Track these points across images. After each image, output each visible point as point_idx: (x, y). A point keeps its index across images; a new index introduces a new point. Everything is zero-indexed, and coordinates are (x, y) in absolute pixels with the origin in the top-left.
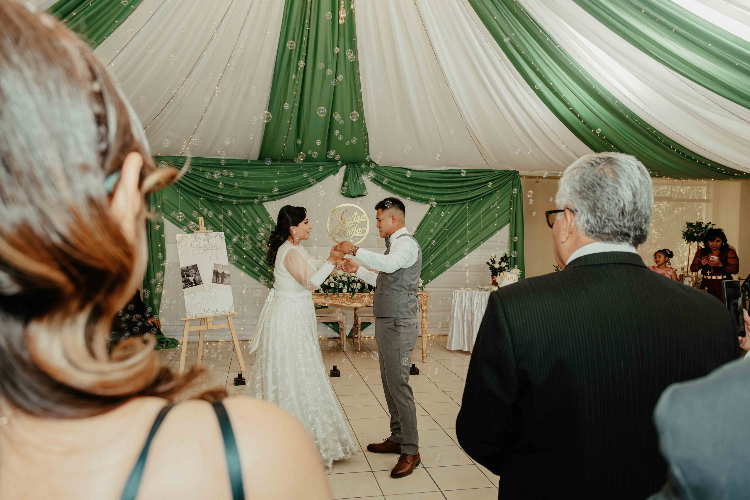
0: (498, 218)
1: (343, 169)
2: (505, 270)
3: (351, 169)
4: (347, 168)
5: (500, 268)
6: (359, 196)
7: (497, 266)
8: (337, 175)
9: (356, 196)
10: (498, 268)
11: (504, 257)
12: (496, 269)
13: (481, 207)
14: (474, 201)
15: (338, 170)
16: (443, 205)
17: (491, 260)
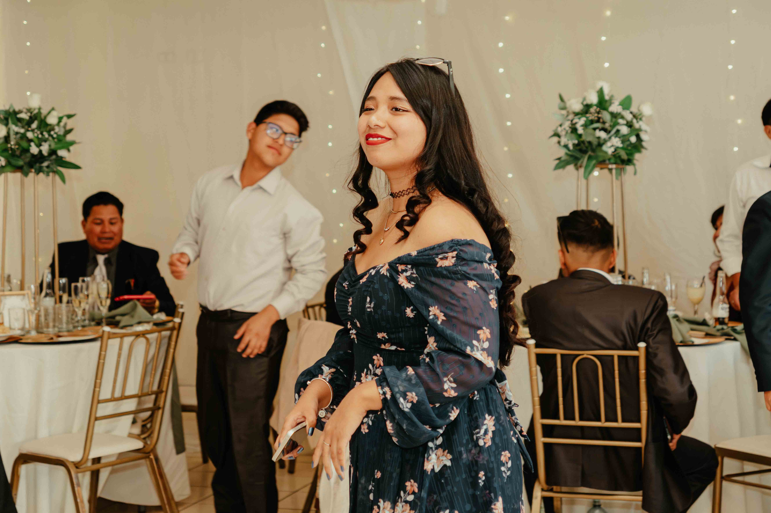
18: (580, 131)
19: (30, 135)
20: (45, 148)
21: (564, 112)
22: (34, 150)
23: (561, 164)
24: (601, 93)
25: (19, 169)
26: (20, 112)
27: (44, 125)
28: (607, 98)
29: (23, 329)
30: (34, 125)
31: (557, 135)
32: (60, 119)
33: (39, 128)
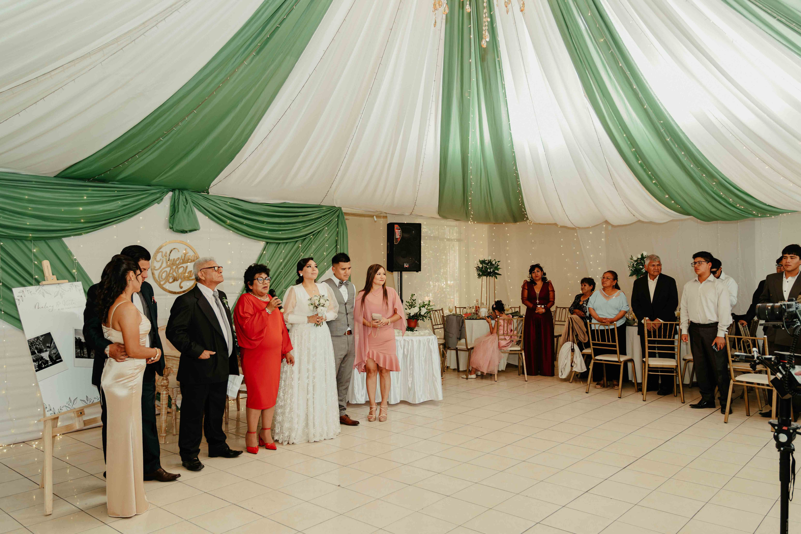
0: (326, 257)
1: (169, 197)
3: (181, 197)
4: (173, 196)
6: (191, 231)
8: (162, 203)
9: (188, 230)
13: (312, 245)
14: (306, 239)
16: (277, 243)
18: (635, 266)
19: (488, 267)
20: (492, 270)
21: (632, 260)
22: (489, 270)
23: (631, 275)
24: (642, 255)
25: (485, 275)
26: (486, 261)
27: (492, 264)
28: (644, 256)
29: (485, 316)
30: (489, 264)
31: (629, 267)
32: (496, 263)
33: (490, 265)
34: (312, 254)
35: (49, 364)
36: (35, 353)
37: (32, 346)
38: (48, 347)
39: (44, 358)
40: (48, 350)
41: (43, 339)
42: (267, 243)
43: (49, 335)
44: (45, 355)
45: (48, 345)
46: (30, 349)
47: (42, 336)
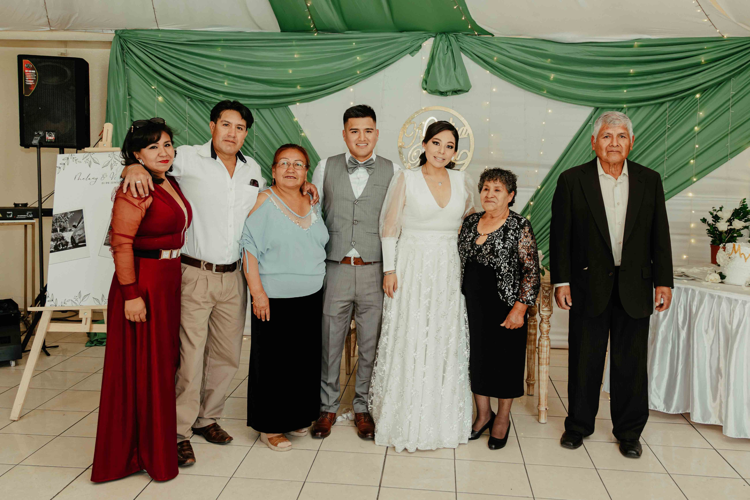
0: (731, 133)
1: (428, 45)
2: (741, 236)
3: (441, 44)
4: (435, 42)
5: (731, 231)
6: (456, 92)
7: (723, 226)
8: (418, 55)
9: (449, 91)
10: (726, 232)
11: (739, 209)
12: (721, 233)
13: (697, 110)
14: (683, 98)
15: (421, 45)
17: (712, 214)
34: (696, 126)
35: (68, 246)
36: (57, 231)
37: (57, 222)
38: (74, 226)
39: (65, 238)
40: (73, 229)
41: (71, 216)
42: (597, 108)
43: (80, 212)
44: (67, 236)
45: (74, 224)
46: (53, 225)
47: (71, 212)
